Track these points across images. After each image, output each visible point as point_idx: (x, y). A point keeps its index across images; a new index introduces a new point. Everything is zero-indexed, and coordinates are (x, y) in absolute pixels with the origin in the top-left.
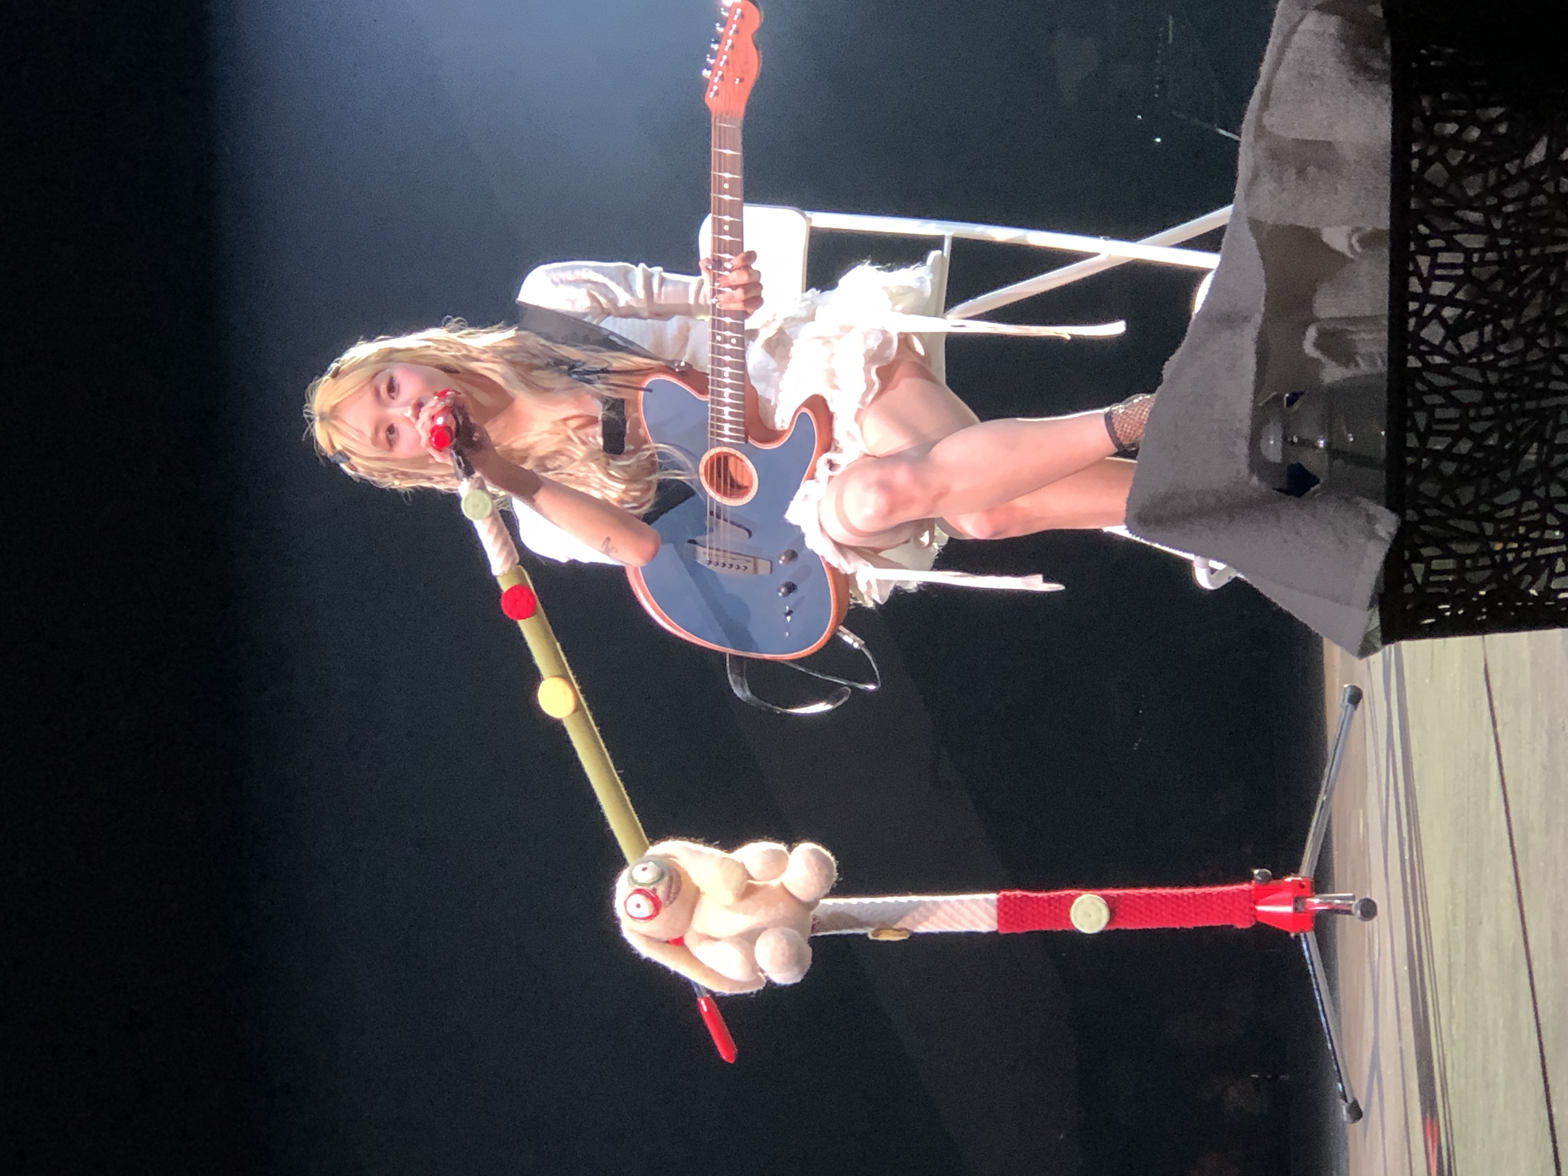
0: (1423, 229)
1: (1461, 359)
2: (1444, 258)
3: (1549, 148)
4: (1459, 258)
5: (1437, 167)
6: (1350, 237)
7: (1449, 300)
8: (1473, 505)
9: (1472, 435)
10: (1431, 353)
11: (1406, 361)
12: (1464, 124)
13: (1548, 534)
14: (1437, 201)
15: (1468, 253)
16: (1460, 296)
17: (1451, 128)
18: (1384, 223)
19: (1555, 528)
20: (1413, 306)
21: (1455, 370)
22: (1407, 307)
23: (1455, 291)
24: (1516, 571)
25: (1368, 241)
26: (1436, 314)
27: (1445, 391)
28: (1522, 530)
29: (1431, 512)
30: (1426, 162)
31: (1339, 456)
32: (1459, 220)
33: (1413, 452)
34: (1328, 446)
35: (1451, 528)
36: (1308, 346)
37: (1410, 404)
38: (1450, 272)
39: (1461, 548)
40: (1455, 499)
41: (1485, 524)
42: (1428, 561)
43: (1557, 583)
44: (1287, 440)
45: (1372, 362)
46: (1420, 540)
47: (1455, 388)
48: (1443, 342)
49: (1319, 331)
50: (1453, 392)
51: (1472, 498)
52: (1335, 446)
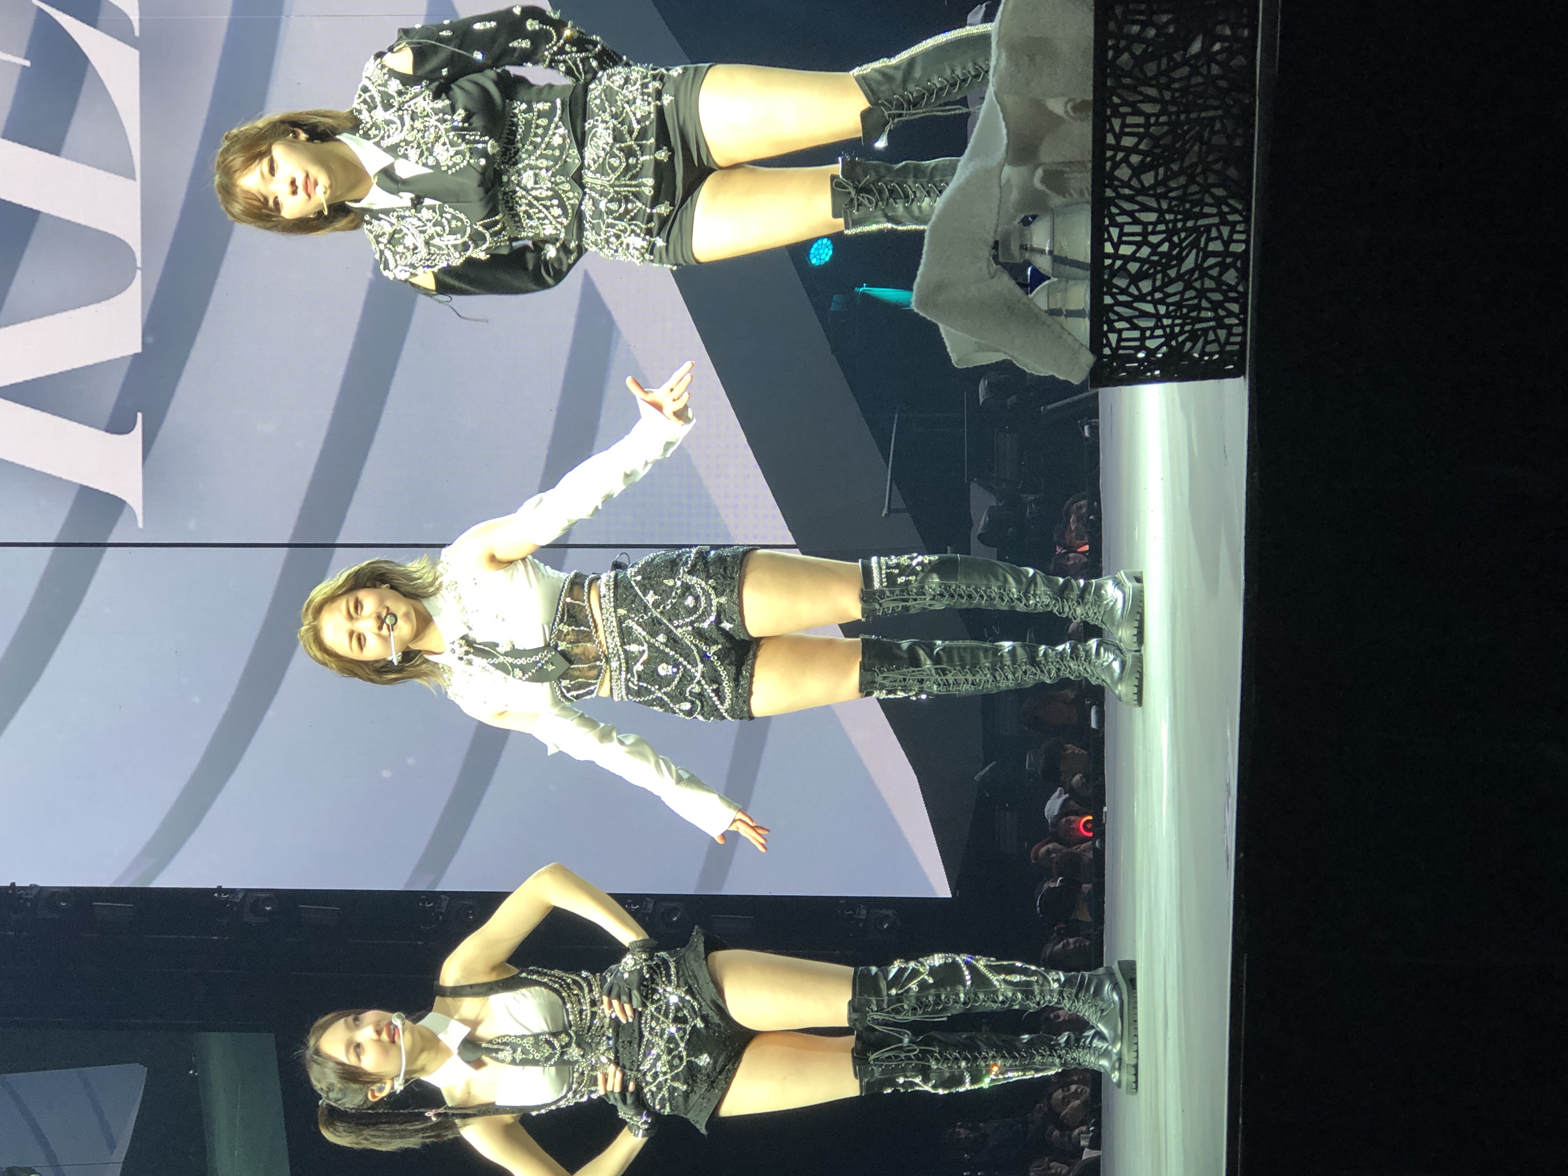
0: (1116, 100)
1: (1143, 191)
2: (1130, 120)
3: (1203, 43)
4: (1141, 120)
5: (1126, 56)
6: (1066, 105)
7: (1135, 150)
8: (1151, 293)
9: (1150, 244)
10: (1122, 187)
11: (1104, 192)
12: (1144, 25)
13: (1203, 314)
14: (1127, 81)
15: (1148, 117)
16: (1142, 147)
17: (1136, 29)
18: (1090, 97)
19: (1207, 309)
20: (1109, 154)
21: (1139, 198)
22: (1105, 154)
23: (1138, 143)
24: (1180, 339)
25: (1078, 107)
26: (1125, 160)
27: (1130, 214)
28: (1185, 311)
29: (1122, 298)
30: (1118, 52)
31: (1058, 260)
32: (1141, 93)
33: (1108, 256)
34: (1051, 252)
35: (1136, 309)
36: (1037, 182)
37: (1107, 222)
38: (1136, 130)
39: (1143, 323)
40: (1138, 289)
41: (1159, 307)
42: (1120, 332)
43: (1209, 348)
44: (1023, 248)
45: (1081, 193)
46: (1114, 317)
47: (1139, 211)
48: (1130, 179)
49: (1044, 171)
50: (1137, 214)
51: (1150, 288)
52: (1056, 253)
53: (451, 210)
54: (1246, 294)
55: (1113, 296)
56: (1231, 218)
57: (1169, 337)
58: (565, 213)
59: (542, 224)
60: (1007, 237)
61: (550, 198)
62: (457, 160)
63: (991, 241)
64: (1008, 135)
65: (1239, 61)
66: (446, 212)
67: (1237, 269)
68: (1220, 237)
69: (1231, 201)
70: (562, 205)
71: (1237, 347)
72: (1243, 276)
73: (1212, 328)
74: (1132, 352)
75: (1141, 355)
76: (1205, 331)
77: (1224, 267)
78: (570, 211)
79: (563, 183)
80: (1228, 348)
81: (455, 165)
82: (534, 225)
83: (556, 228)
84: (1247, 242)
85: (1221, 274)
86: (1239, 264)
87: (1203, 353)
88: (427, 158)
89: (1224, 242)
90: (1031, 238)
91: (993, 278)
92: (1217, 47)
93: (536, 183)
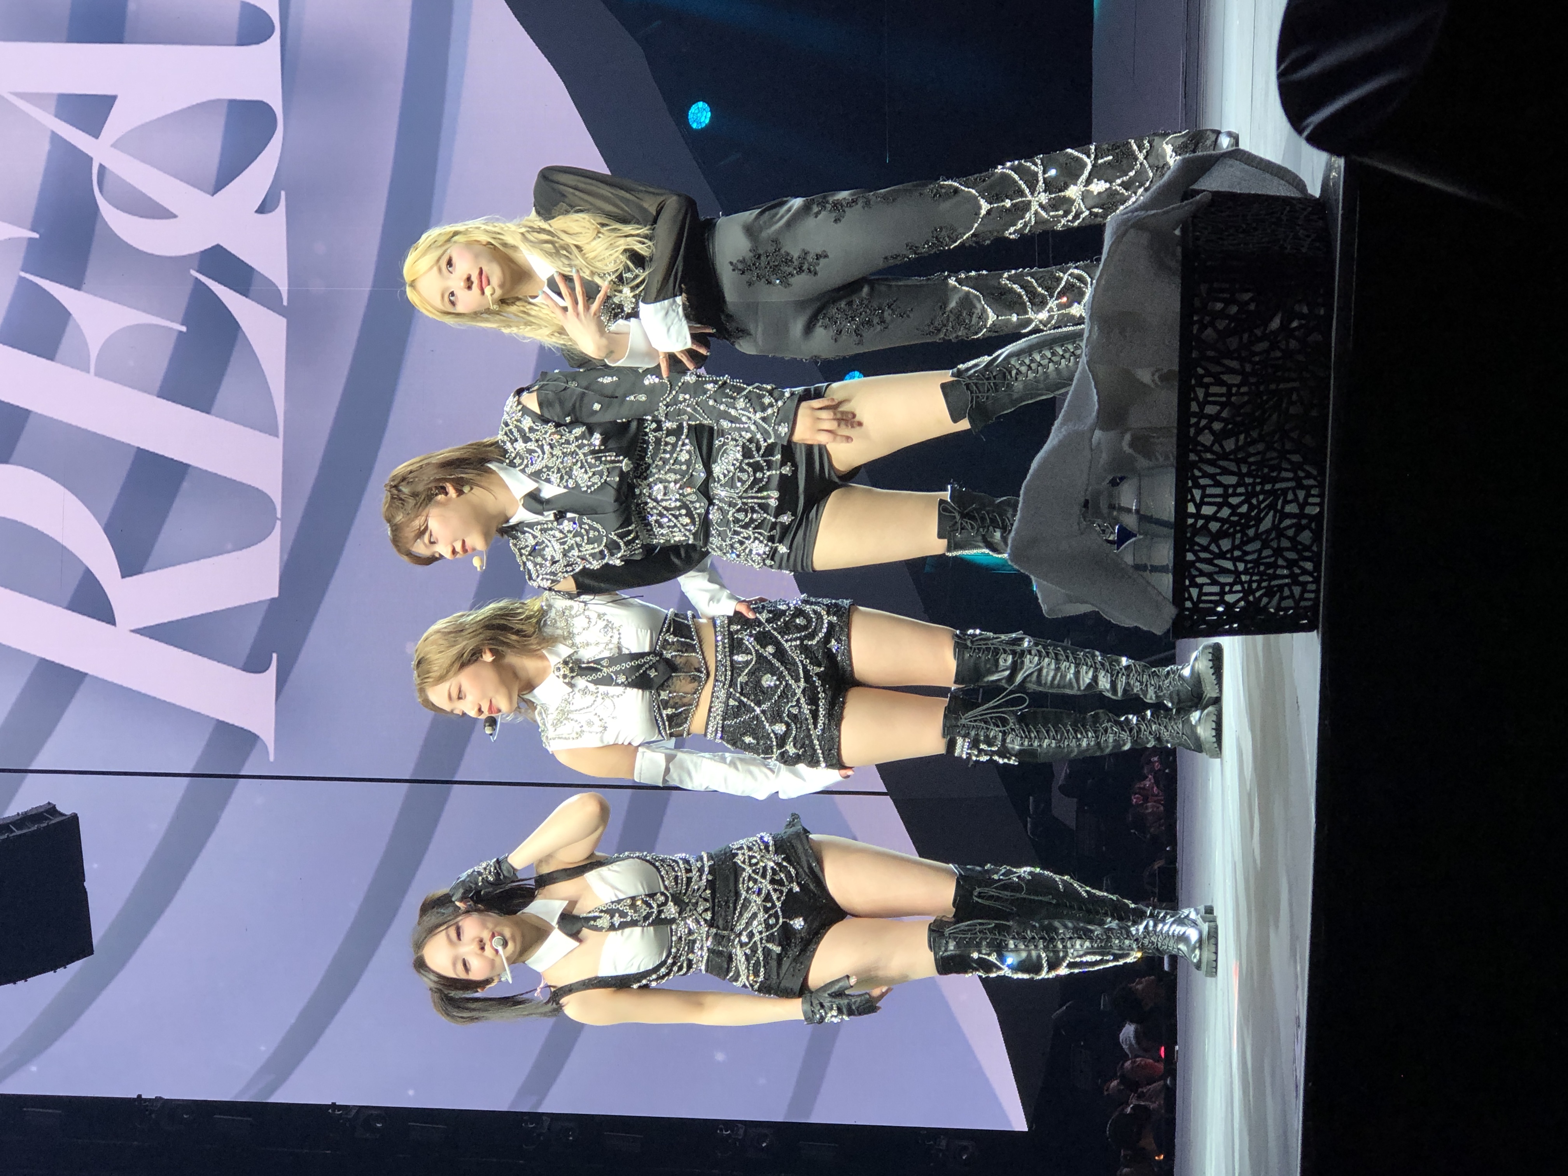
0: (1200, 371)
1: (1225, 456)
2: (1213, 390)
3: (1282, 320)
4: (1224, 390)
5: (1209, 331)
6: (1153, 375)
7: (1216, 417)
8: (1231, 551)
9: (1230, 506)
10: (1204, 452)
12: (1227, 303)
13: (1279, 572)
14: (1210, 353)
15: (1229, 387)
16: (1224, 414)
17: (1219, 306)
18: (1176, 368)
19: (1282, 567)
20: (1193, 420)
21: (1221, 463)
22: (1189, 421)
23: (1220, 412)
24: (1258, 594)
25: (1165, 378)
26: (1208, 427)
27: (1212, 476)
28: (1262, 568)
29: (1203, 555)
30: (1203, 327)
31: (1144, 518)
32: (1224, 365)
33: (1192, 515)
34: (1138, 512)
35: (1216, 565)
36: (1125, 446)
37: (1190, 484)
38: (1217, 399)
39: (1223, 579)
40: (1219, 547)
41: (1238, 564)
42: (1200, 586)
43: (1284, 604)
44: (1112, 507)
45: (1167, 458)
46: (1195, 573)
47: (1220, 474)
48: (1212, 445)
49: (1132, 436)
50: (1218, 477)
51: (1230, 547)
52: (1142, 513)
53: (589, 522)
54: (1319, 554)
55: (1195, 553)
56: (1306, 482)
57: (1247, 592)
58: (693, 522)
59: (672, 532)
60: (1097, 494)
61: (679, 508)
62: (596, 479)
63: (1083, 500)
64: (1099, 400)
65: (1316, 337)
66: (585, 524)
67: (1311, 530)
68: (1296, 499)
69: (1307, 468)
70: (689, 514)
71: (1309, 603)
72: (1317, 537)
73: (1286, 585)
74: (1212, 605)
75: (1220, 609)
76: (1281, 587)
77: (1300, 528)
78: (697, 519)
79: (689, 494)
80: (1303, 604)
81: (594, 484)
82: (665, 532)
83: (685, 535)
84: (1321, 505)
85: (1297, 533)
86: (1313, 525)
87: (1278, 608)
88: (567, 481)
89: (1299, 504)
90: (1119, 498)
91: (1082, 534)
92: (1295, 324)
93: (665, 494)
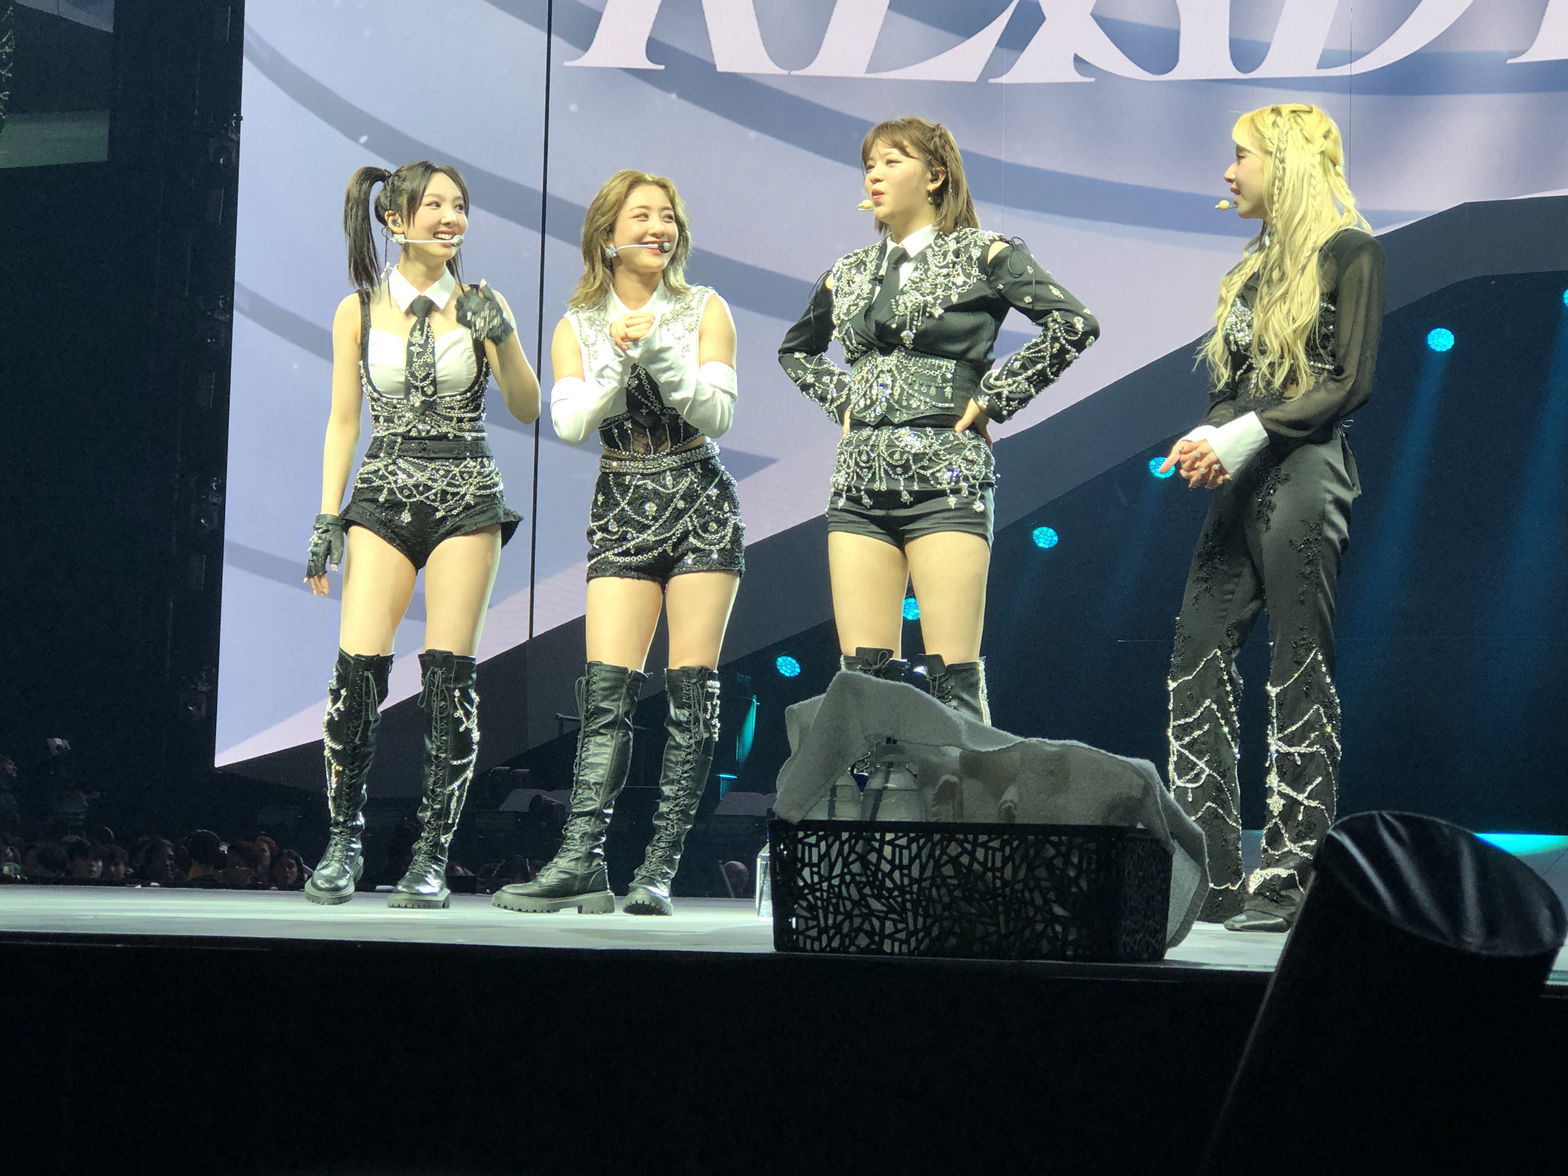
0: (1016, 843)
1: (938, 867)
2: (998, 855)
3: (1061, 917)
4: (998, 864)
5: (1052, 851)
6: (1011, 801)
7: (973, 859)
8: (850, 872)
9: (892, 871)
10: (941, 848)
12: (1078, 867)
13: (831, 917)
14: (1032, 852)
15: (1001, 870)
16: (975, 865)
17: (1075, 860)
18: (1018, 821)
19: (835, 920)
20: (970, 837)
21: (931, 863)
22: (970, 834)
23: (978, 861)
24: (810, 897)
25: (1009, 811)
26: (964, 851)
27: (918, 855)
28: (834, 901)
29: (846, 847)
30: (1056, 845)
31: (880, 794)
32: (1020, 865)
33: (883, 836)
34: (885, 788)
35: (837, 859)
36: (945, 777)
38: (990, 859)
39: (824, 865)
40: (853, 862)
41: (838, 879)
42: (817, 845)
44: (890, 765)
45: (935, 814)
46: (830, 840)
47: (921, 862)
48: (949, 855)
49: (955, 783)
50: (918, 861)
51: (854, 871)
52: (885, 793)
54: (848, 952)
55: (848, 840)
56: (913, 940)
57: (812, 888)
60: (902, 751)
61: (871, 398)
63: (896, 737)
64: (988, 752)
65: (1046, 946)
67: (868, 946)
68: (897, 931)
69: (927, 940)
70: (867, 407)
71: (801, 945)
72: (863, 950)
73: (819, 924)
74: (800, 856)
76: (816, 918)
77: (870, 934)
84: (892, 953)
85: (867, 933)
86: (873, 947)
89: (893, 933)
90: (897, 772)
91: (866, 740)
92: (1058, 928)
